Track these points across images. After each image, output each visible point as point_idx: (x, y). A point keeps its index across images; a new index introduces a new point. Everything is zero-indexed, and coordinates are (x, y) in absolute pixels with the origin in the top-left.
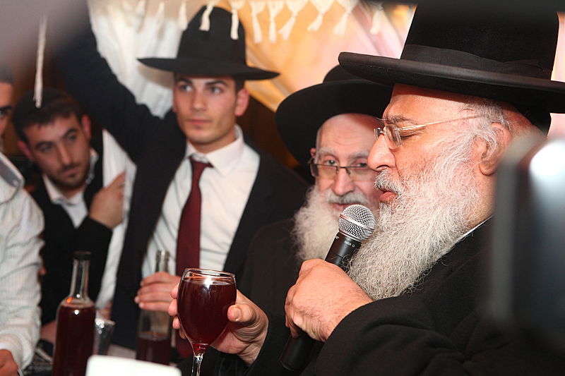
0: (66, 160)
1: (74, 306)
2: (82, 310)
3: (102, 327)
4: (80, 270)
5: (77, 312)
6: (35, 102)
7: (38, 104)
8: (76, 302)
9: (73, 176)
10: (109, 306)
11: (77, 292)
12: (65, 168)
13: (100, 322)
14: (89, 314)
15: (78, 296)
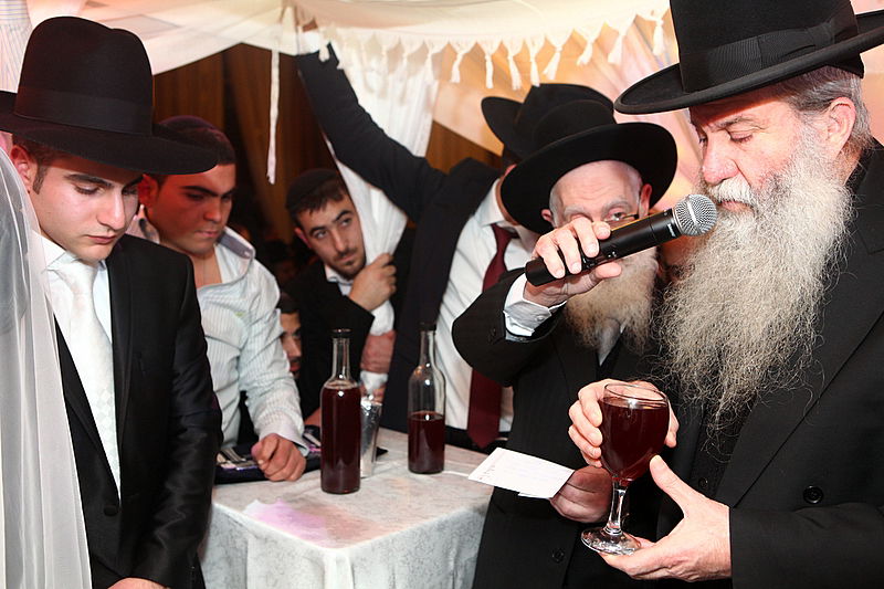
0: (341, 247)
1: (337, 388)
2: (345, 391)
3: (369, 408)
4: (340, 349)
5: (341, 394)
6: (268, 178)
7: (272, 180)
8: (339, 384)
9: (350, 263)
10: (382, 391)
11: (339, 372)
12: (341, 255)
13: (366, 404)
14: (355, 395)
15: (341, 377)
